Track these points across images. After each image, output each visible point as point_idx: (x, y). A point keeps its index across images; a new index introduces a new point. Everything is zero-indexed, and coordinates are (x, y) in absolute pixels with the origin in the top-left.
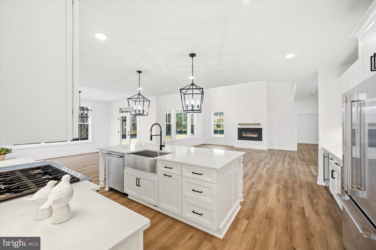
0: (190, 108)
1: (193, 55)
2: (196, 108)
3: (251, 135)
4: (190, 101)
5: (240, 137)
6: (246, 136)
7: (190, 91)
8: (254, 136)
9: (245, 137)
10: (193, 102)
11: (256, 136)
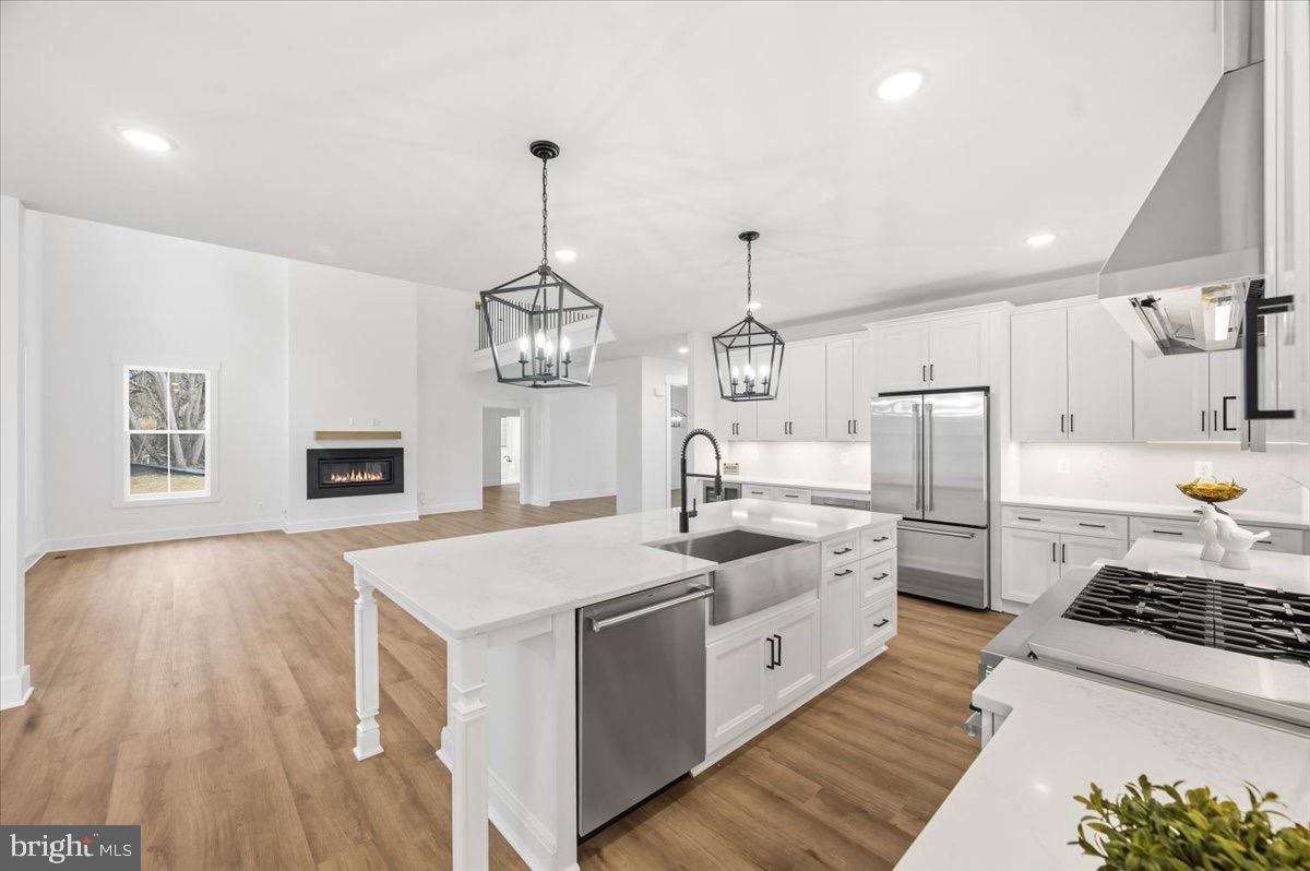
0: (742, 388)
1: (749, 236)
2: (758, 389)
3: (363, 475)
4: (741, 366)
5: (319, 488)
6: (345, 479)
7: (744, 340)
8: (373, 478)
9: (341, 485)
10: (749, 372)
11: (378, 478)
